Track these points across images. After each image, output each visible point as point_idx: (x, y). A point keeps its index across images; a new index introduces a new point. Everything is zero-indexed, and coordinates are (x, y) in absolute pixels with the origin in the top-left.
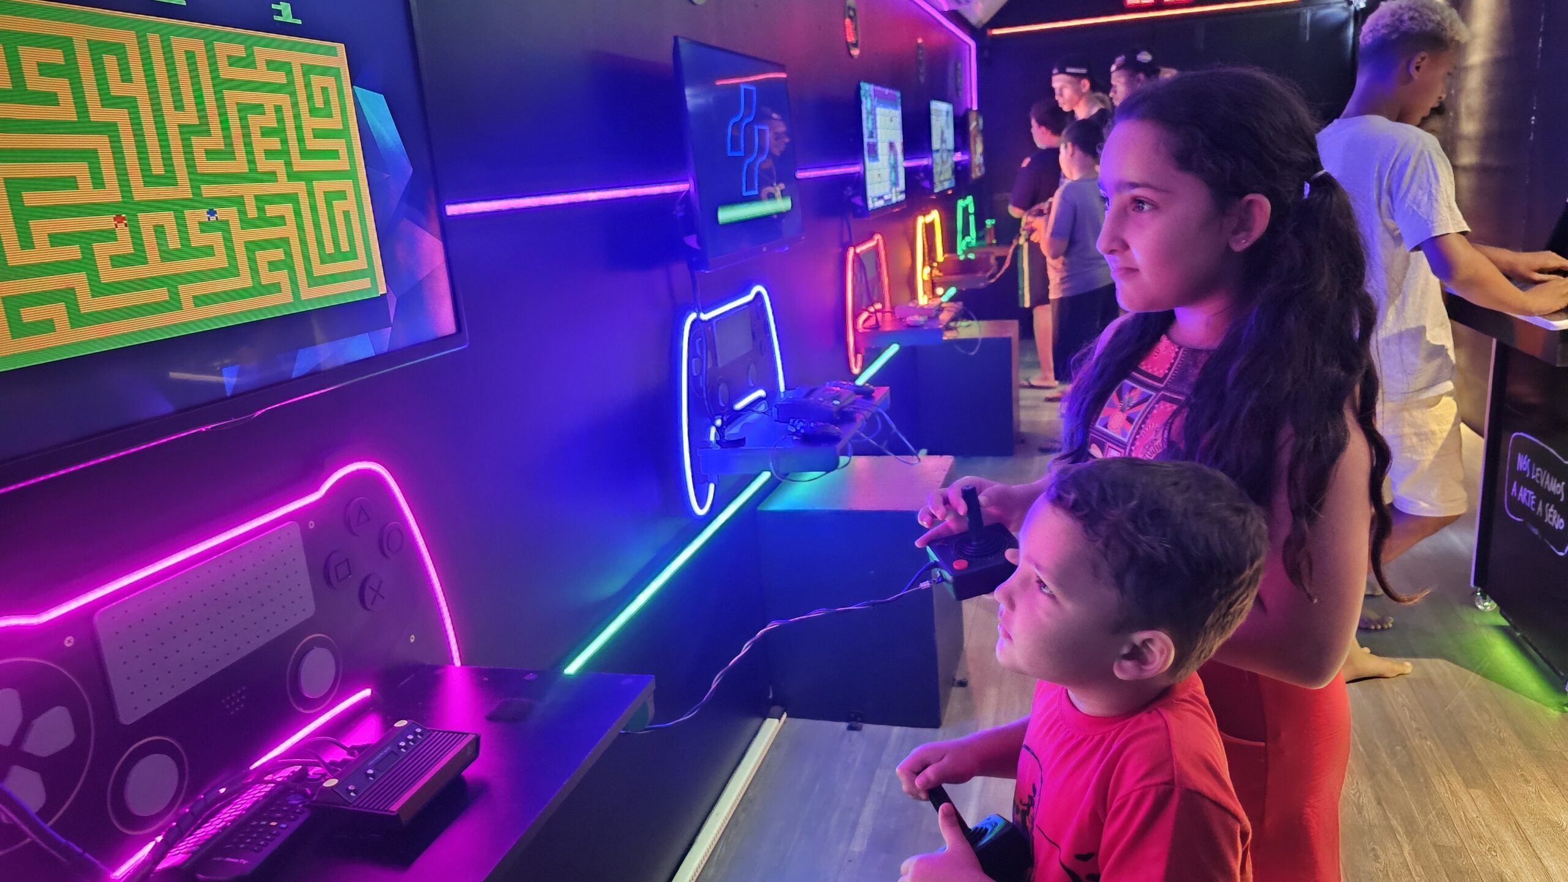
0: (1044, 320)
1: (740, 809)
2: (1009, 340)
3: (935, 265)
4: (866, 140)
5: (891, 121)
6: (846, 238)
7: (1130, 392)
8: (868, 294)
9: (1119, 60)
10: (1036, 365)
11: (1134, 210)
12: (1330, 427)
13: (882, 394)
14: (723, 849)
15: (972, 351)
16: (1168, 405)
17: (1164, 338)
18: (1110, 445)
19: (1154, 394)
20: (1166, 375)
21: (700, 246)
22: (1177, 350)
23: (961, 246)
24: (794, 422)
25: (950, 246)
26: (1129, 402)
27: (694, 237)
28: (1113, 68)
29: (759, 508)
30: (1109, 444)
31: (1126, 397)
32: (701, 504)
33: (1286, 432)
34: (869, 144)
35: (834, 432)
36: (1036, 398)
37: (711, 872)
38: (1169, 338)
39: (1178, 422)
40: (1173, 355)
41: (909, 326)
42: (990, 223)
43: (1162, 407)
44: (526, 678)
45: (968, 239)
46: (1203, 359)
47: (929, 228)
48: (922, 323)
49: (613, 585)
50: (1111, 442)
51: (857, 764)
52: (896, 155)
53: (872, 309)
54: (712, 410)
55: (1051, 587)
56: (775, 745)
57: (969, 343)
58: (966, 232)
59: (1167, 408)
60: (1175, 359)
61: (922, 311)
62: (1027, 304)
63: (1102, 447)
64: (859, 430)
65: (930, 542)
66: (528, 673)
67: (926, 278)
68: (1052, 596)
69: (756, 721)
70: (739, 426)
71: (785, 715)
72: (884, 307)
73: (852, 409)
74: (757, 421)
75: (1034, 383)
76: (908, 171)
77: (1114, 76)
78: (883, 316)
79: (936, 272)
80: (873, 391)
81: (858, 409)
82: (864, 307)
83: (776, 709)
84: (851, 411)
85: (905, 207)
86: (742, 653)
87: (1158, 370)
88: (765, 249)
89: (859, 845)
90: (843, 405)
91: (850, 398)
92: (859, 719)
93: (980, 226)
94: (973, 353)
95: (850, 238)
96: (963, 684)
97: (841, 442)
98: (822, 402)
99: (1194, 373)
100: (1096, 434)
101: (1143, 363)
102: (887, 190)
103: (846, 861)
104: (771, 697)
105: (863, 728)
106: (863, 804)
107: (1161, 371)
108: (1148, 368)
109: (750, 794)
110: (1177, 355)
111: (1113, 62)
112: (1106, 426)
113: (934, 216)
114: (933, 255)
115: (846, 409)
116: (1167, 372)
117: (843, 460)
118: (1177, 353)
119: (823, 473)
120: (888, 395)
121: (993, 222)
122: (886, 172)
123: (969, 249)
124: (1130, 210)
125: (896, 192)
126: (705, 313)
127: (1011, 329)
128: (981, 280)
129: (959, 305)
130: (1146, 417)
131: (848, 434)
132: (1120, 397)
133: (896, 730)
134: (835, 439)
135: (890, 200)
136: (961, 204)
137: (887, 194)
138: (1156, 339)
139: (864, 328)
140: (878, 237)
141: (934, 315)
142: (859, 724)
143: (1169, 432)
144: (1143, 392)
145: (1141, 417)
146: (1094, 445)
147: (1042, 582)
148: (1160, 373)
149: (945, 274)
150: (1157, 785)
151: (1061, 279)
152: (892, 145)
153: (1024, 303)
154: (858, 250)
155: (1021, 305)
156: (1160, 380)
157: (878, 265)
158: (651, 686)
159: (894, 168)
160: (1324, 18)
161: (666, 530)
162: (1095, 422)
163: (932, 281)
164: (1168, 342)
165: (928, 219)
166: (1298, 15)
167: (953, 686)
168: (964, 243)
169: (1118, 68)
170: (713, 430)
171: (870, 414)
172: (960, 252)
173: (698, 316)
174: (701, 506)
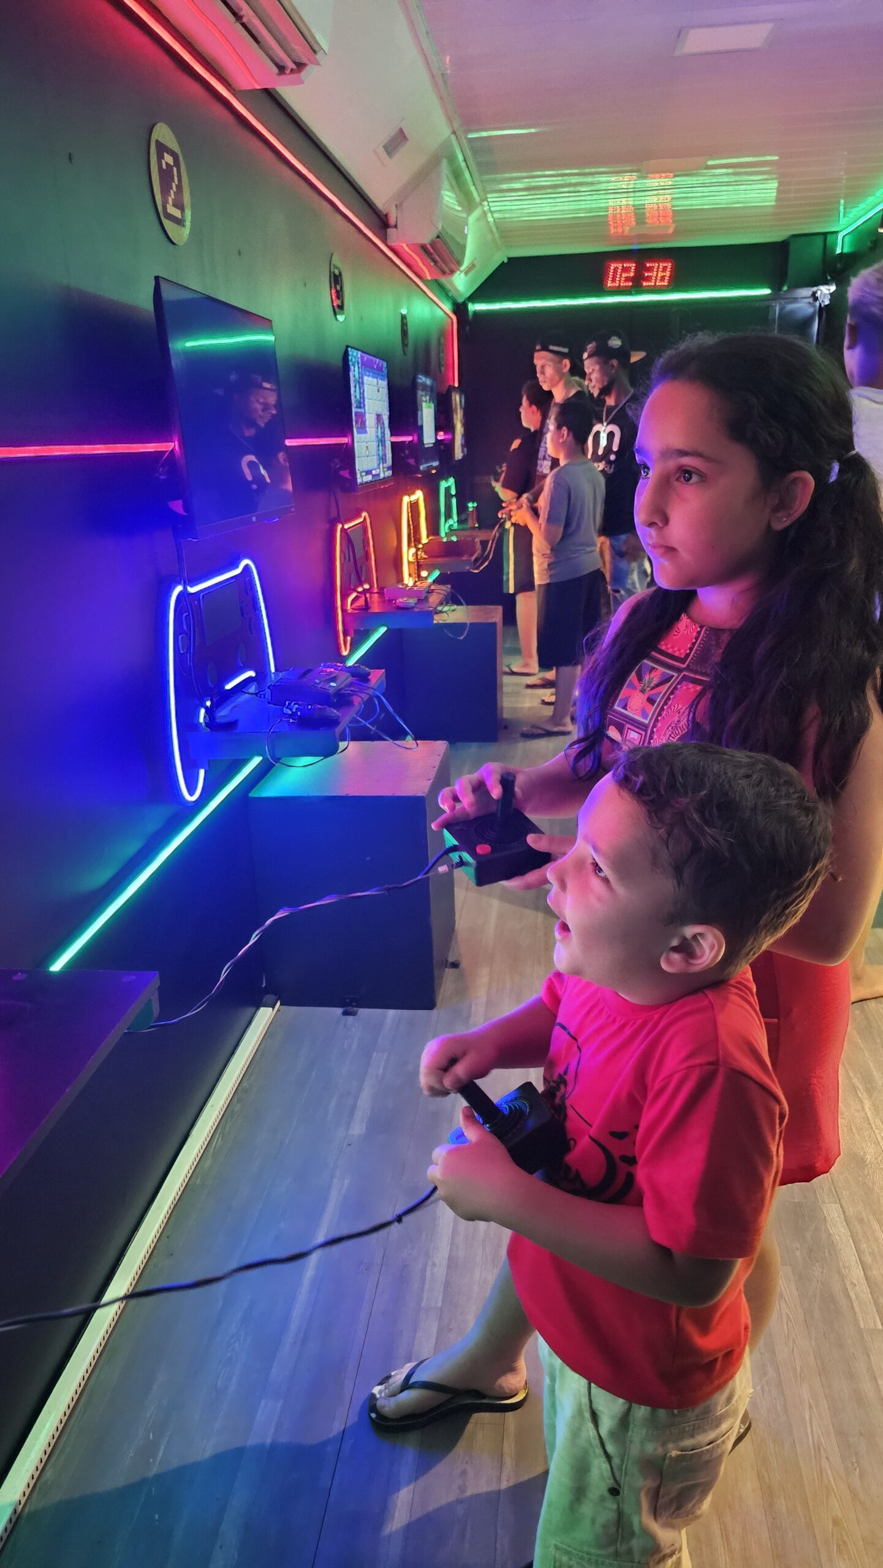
0: (528, 608)
1: (235, 1099)
2: (494, 625)
3: (420, 546)
4: (354, 410)
5: (378, 391)
6: (334, 514)
7: (651, 672)
8: (357, 572)
9: (591, 346)
10: (516, 651)
11: (677, 480)
12: (853, 705)
13: (377, 677)
14: (220, 1140)
15: (462, 635)
16: (691, 686)
17: (684, 617)
18: (630, 726)
19: (676, 675)
20: (688, 655)
21: (187, 513)
22: (699, 629)
23: (444, 529)
24: (289, 704)
25: (433, 529)
26: (649, 682)
27: (180, 502)
28: (585, 355)
29: (254, 794)
30: (628, 726)
31: (647, 678)
32: (191, 791)
33: (812, 710)
34: (356, 413)
35: (333, 715)
36: (517, 685)
37: (208, 1163)
38: (690, 618)
39: (703, 704)
40: (694, 634)
41: (399, 608)
42: (471, 505)
43: (685, 688)
44: (15, 978)
45: (451, 522)
46: (725, 638)
47: (414, 506)
48: (413, 605)
49: (101, 876)
50: (631, 724)
51: (354, 1047)
52: (383, 428)
53: (360, 589)
54: (201, 690)
55: (607, 872)
56: (269, 1034)
57: (457, 627)
58: (448, 516)
59: (692, 688)
60: (697, 639)
61: (410, 592)
62: (511, 591)
63: (620, 729)
64: (356, 714)
65: (448, 825)
66: (16, 973)
67: (411, 559)
68: (606, 880)
69: (249, 1011)
70: (229, 708)
71: (278, 1004)
72: (371, 586)
73: (349, 692)
74: (247, 702)
75: (515, 669)
76: (394, 445)
77: (586, 363)
78: (371, 597)
79: (421, 554)
80: (369, 674)
81: (356, 692)
82: (352, 587)
83: (269, 998)
84: (349, 694)
85: (392, 484)
86: (251, 943)
87: (679, 650)
88: (254, 519)
89: (358, 1129)
90: (340, 687)
91: (345, 679)
92: (354, 1004)
93: (462, 508)
94: (462, 638)
95: (338, 512)
96: (455, 965)
97: (340, 726)
98: (318, 684)
99: (717, 655)
100: (614, 716)
101: (663, 643)
102: (375, 465)
103: (345, 1144)
104: (264, 986)
105: (359, 1012)
106: (360, 1089)
107: (682, 651)
108: (668, 648)
109: (244, 1084)
110: (699, 635)
111: (585, 350)
112: (625, 708)
113: (419, 495)
114: (418, 537)
115: (343, 692)
116: (688, 651)
117: (342, 745)
118: (699, 633)
119: (322, 758)
120: (384, 678)
121: (475, 505)
122: (373, 445)
123: (451, 531)
124: (673, 479)
125: (384, 468)
126: (191, 587)
127: (495, 614)
128: (465, 565)
129: (446, 588)
130: (668, 699)
131: (347, 718)
132: (640, 678)
133: (391, 1013)
134: (333, 723)
135: (378, 475)
136: (443, 485)
137: (375, 469)
138: (677, 618)
139: (353, 609)
140: (364, 514)
141: (423, 598)
142: (355, 1009)
143: (694, 714)
144: (664, 673)
145: (662, 698)
146: (612, 728)
147: (597, 865)
148: (681, 654)
149: (430, 557)
150: (701, 1065)
151: (549, 565)
152: (379, 417)
153: (508, 588)
154: (346, 527)
155: (505, 591)
156: (683, 661)
157: (366, 542)
158: (156, 982)
159: (382, 441)
160: (792, 312)
161: (155, 816)
162: (613, 703)
163: (418, 562)
164: (689, 621)
165: (413, 498)
166: (768, 307)
167: (446, 967)
168: (447, 525)
169: (589, 357)
170: (203, 711)
171: (368, 696)
172: (443, 534)
173: (185, 588)
174: (191, 792)
